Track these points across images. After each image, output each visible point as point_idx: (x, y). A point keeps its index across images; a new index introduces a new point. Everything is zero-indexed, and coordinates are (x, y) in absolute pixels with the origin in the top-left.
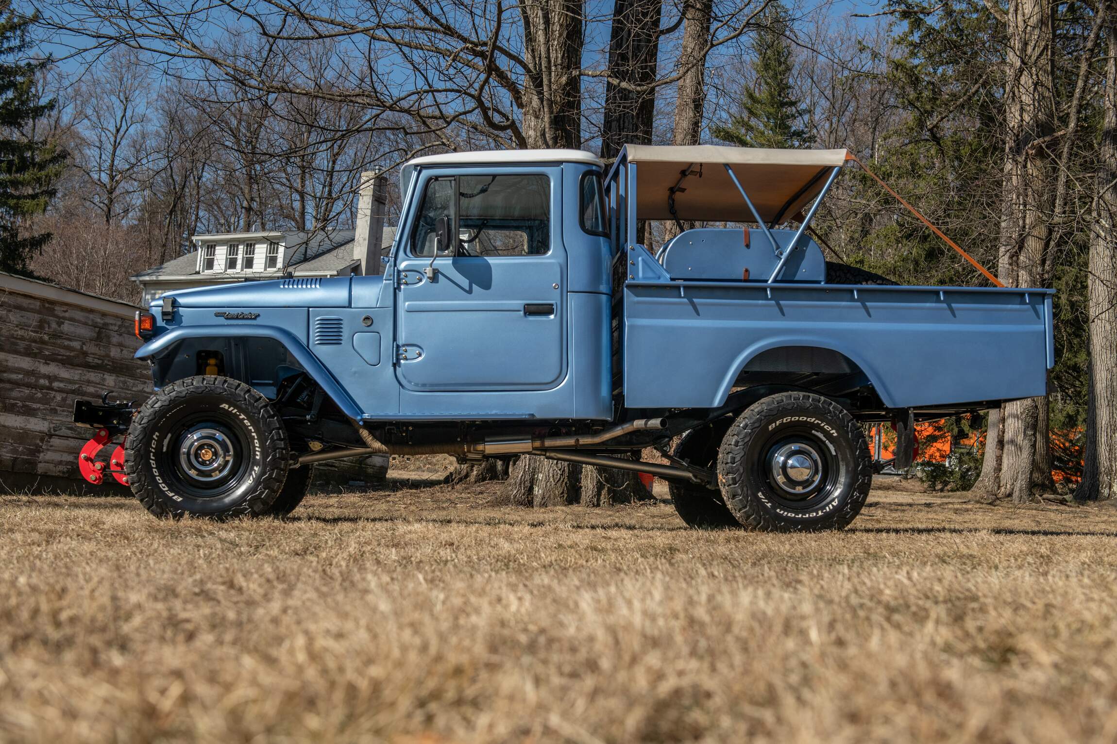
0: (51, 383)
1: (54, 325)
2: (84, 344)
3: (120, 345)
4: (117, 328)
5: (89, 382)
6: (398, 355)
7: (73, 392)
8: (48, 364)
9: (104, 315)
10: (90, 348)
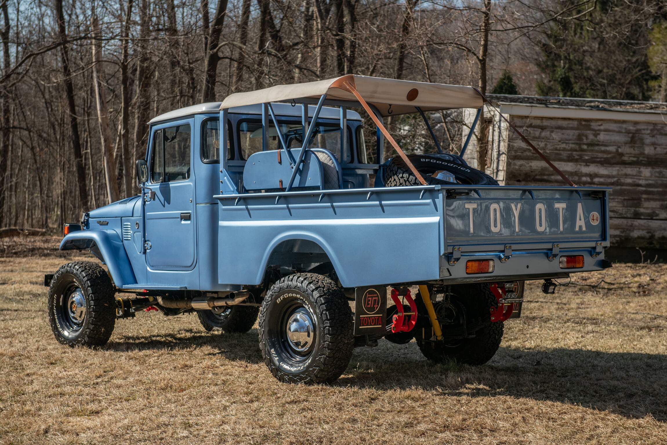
0: (592, 179)
1: (591, 137)
2: (619, 147)
3: (653, 144)
4: (649, 132)
5: (626, 175)
6: (144, 247)
7: (612, 184)
8: (589, 166)
9: (636, 123)
10: (626, 149)
